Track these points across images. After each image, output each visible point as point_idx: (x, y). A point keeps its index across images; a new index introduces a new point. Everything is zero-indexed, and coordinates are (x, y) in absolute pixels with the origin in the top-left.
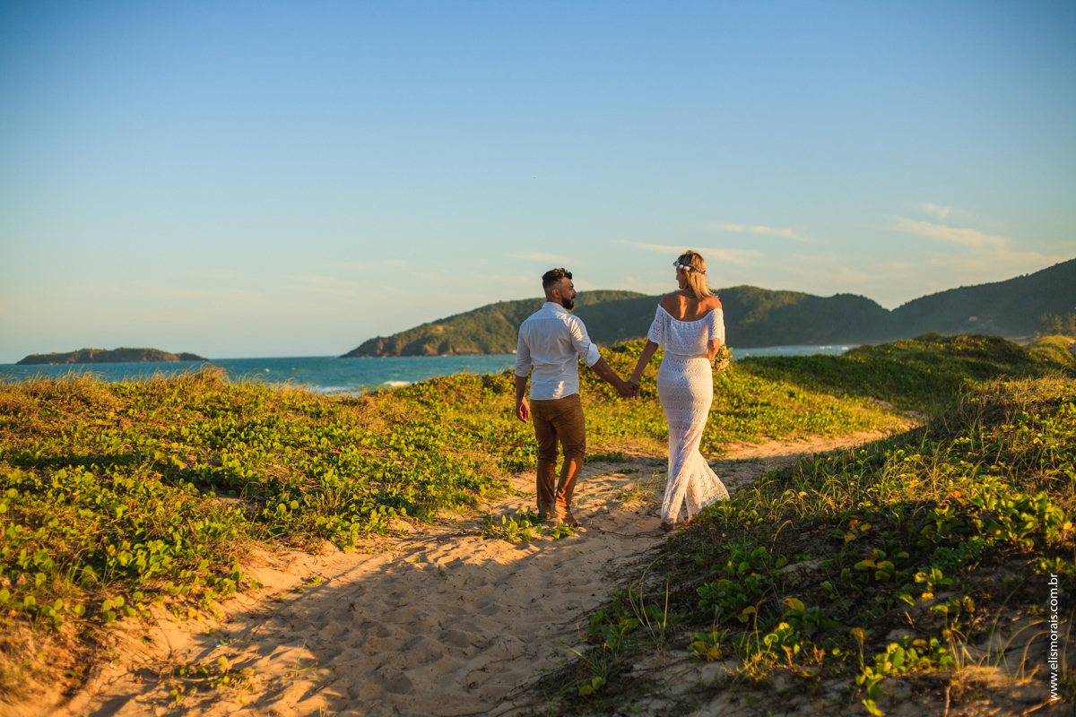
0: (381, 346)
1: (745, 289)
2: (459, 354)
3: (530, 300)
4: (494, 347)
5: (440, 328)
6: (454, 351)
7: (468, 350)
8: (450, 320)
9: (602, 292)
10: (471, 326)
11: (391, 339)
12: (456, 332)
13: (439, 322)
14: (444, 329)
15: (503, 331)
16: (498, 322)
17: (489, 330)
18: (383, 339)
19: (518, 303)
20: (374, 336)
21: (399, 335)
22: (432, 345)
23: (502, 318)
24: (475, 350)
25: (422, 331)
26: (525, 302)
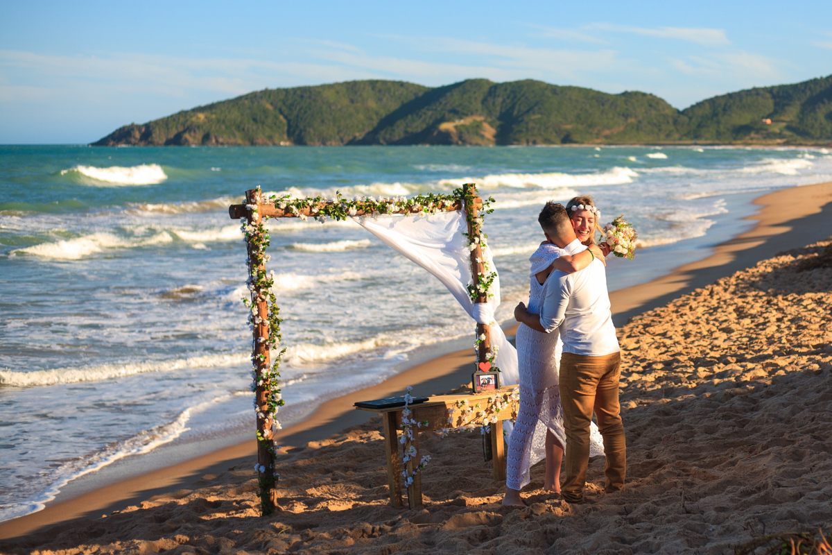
0: (137, 135)
1: (530, 84)
2: (222, 144)
3: (300, 88)
4: (260, 138)
5: (202, 116)
6: (217, 142)
7: (232, 140)
8: (211, 107)
9: (377, 82)
10: (235, 115)
11: (147, 126)
12: (218, 121)
13: (200, 109)
14: (206, 117)
15: (270, 121)
16: (265, 111)
17: (255, 120)
18: (139, 127)
19: (286, 91)
20: (128, 123)
21: (157, 122)
22: (192, 134)
23: (269, 107)
24: (240, 141)
25: (182, 119)
26: (295, 90)
